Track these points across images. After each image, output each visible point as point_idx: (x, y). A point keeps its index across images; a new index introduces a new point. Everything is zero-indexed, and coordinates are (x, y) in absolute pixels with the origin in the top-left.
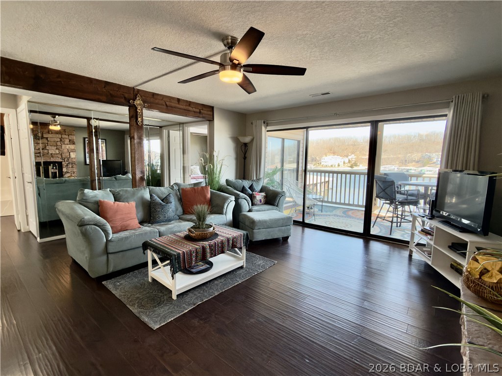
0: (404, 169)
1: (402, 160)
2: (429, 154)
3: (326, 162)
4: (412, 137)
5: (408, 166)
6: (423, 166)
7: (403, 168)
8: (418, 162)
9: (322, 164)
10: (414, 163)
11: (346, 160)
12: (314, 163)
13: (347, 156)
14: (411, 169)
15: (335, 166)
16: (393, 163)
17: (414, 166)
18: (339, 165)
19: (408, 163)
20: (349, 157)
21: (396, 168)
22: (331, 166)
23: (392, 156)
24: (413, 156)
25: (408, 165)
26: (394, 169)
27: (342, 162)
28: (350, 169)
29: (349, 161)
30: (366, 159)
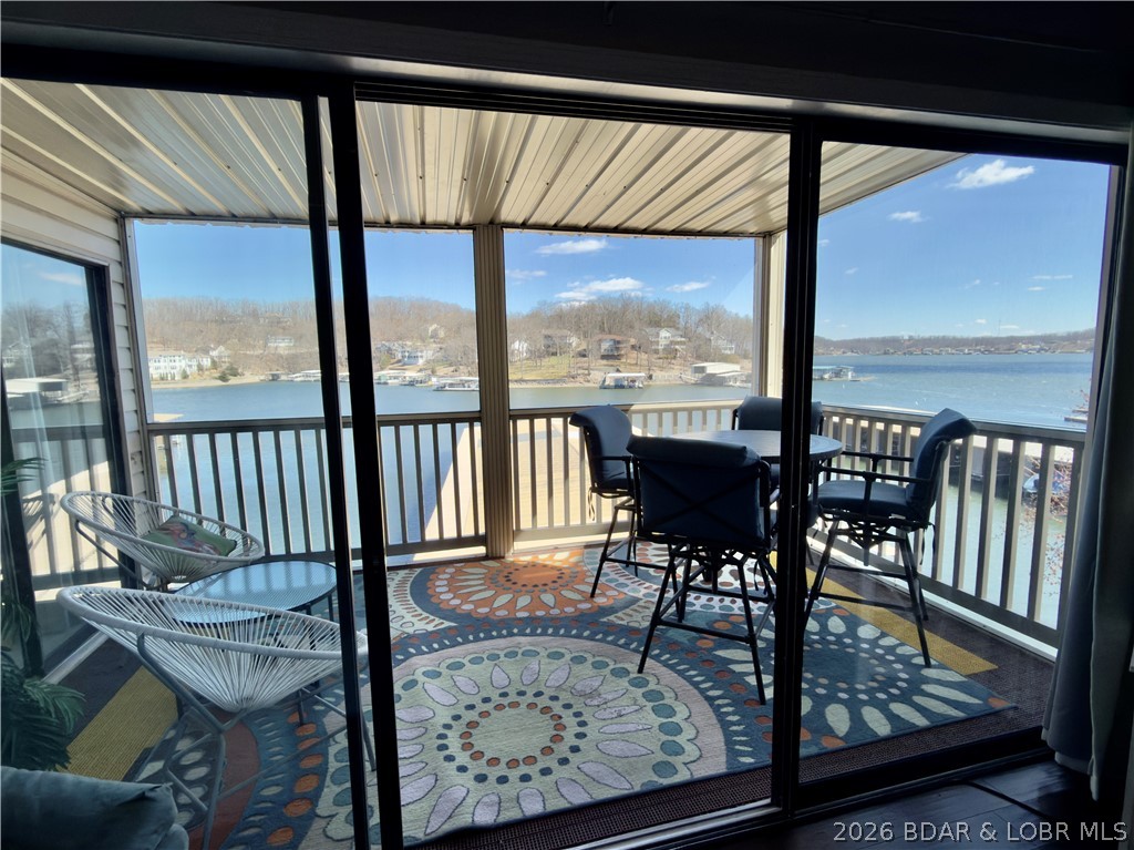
6: (382, 369)
11: (207, 362)
13: (206, 351)
15: (173, 378)
18: (185, 376)
20: (214, 354)
22: (162, 379)
27: (195, 368)
28: (220, 383)
29: (214, 362)
30: (257, 356)
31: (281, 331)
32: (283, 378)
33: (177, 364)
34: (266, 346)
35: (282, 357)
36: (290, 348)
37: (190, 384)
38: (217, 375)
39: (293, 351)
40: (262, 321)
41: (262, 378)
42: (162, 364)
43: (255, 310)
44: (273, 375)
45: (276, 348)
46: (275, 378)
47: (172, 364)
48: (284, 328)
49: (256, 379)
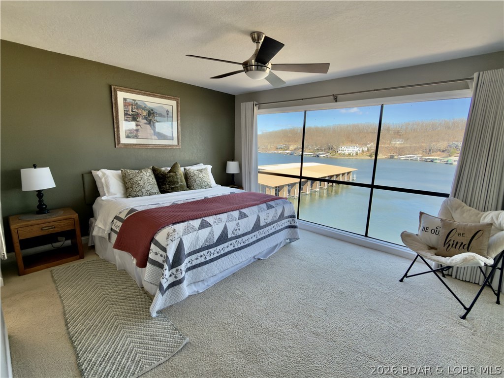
0: (429, 159)
1: (426, 149)
2: (456, 143)
3: (343, 151)
4: (438, 125)
5: (432, 156)
6: (450, 156)
7: (427, 157)
8: (443, 151)
9: (339, 152)
10: (439, 153)
11: (365, 149)
12: (330, 151)
13: (366, 145)
14: (436, 159)
15: (353, 155)
16: (416, 153)
17: (438, 156)
18: (357, 154)
19: (433, 152)
20: (369, 146)
21: (419, 158)
22: (349, 155)
23: (414, 145)
24: (438, 145)
25: (432, 154)
26: (417, 158)
27: (361, 151)
28: (369, 158)
29: (368, 149)
30: (386, 147)
31: (399, 136)
32: (396, 157)
33: (355, 149)
34: (390, 143)
35: (397, 148)
36: (401, 144)
37: (358, 157)
38: (368, 155)
39: (402, 146)
40: (390, 132)
41: (386, 157)
42: (350, 149)
43: (389, 127)
44: (391, 156)
45: (395, 144)
46: (392, 157)
47: (353, 149)
48: (400, 136)
49: (384, 157)
